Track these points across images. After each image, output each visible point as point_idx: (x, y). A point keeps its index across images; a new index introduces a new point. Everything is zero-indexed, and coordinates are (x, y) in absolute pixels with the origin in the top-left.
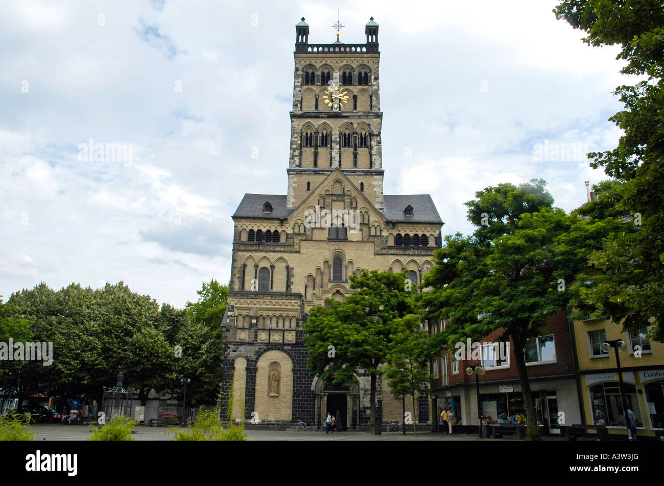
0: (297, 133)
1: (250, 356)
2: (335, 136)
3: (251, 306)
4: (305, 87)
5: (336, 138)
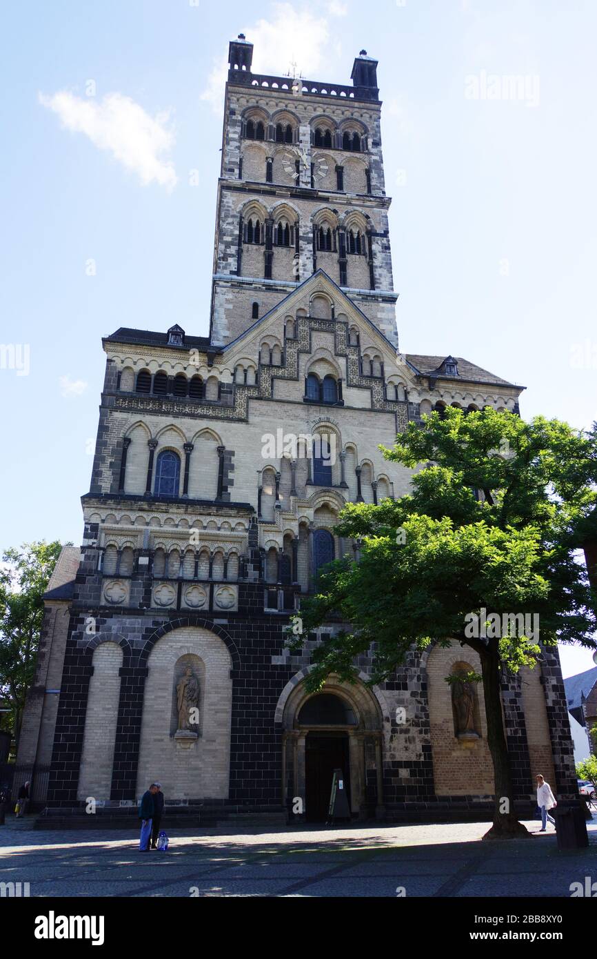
0: (233, 216)
1: (132, 642)
2: (306, 228)
3: (137, 526)
4: (248, 142)
5: (308, 233)
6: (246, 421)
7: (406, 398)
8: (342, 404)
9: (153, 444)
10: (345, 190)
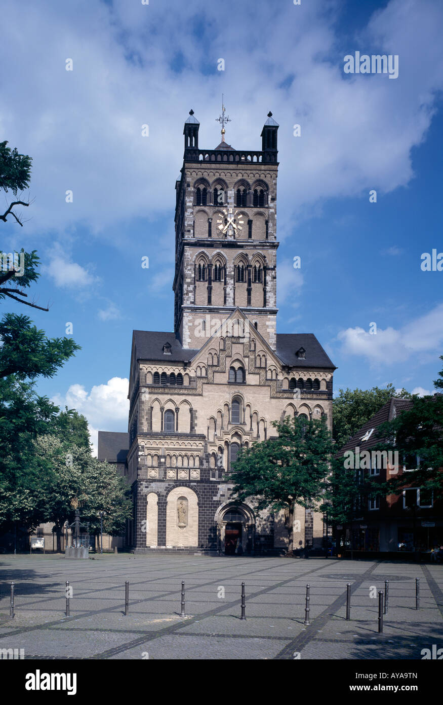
0: (191, 265)
1: (161, 492)
2: (230, 270)
3: (159, 446)
4: (198, 208)
5: (231, 272)
6: (201, 395)
7: (276, 377)
8: (246, 383)
9: (162, 409)
10: (253, 238)
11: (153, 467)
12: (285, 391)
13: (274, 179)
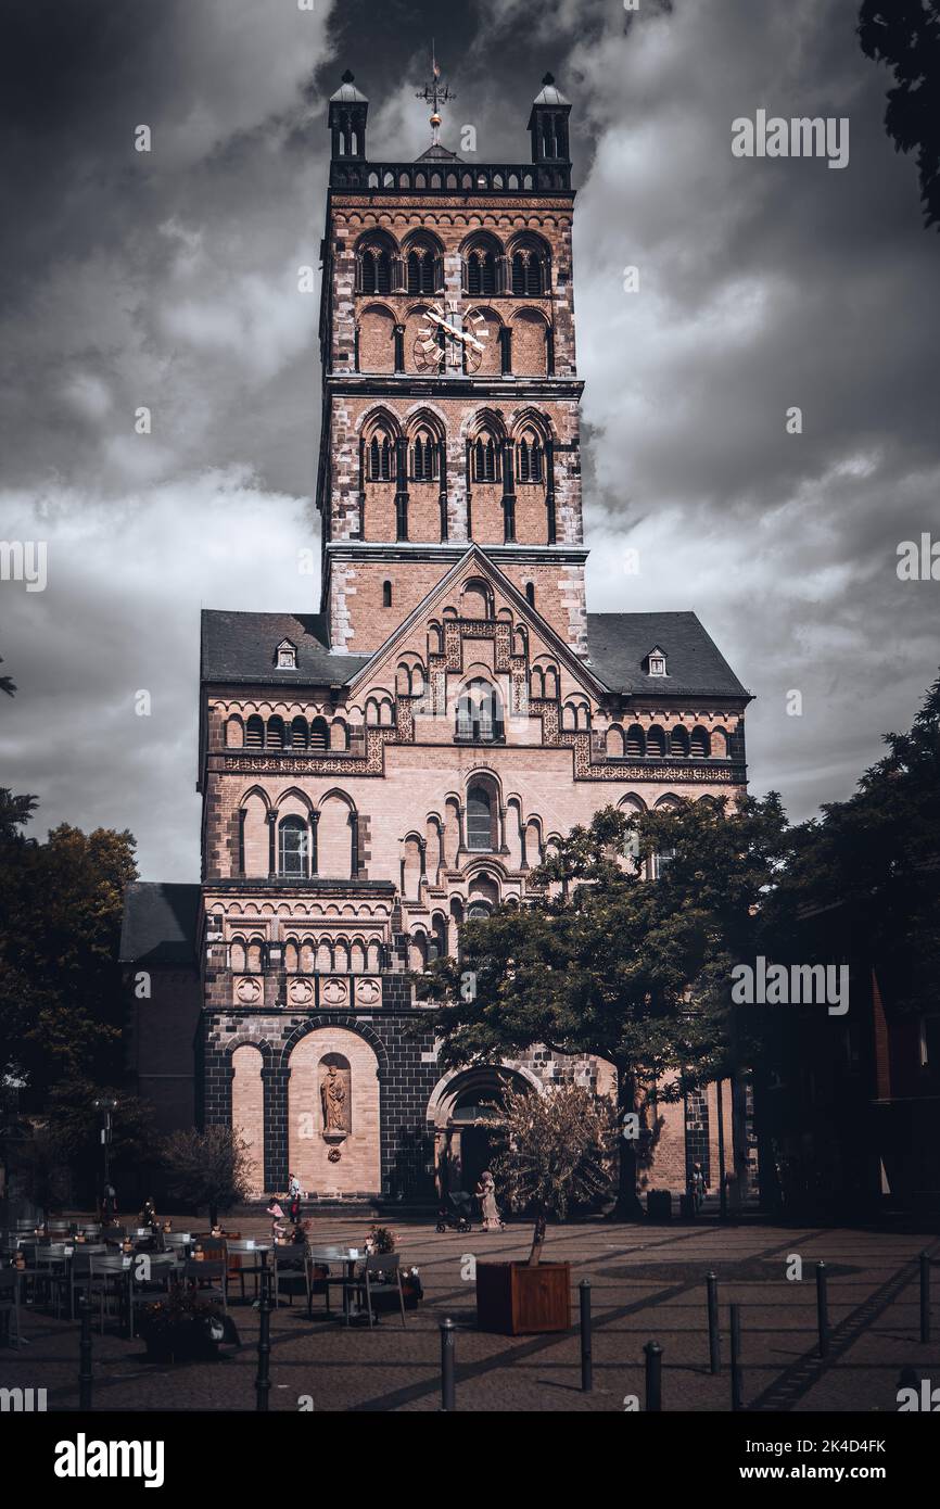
0: (351, 440)
1: (271, 1042)
2: (455, 450)
3: (264, 915)
4: (366, 300)
5: (458, 457)
6: (382, 776)
7: (589, 724)
8: (504, 740)
9: (271, 815)
10: (515, 370)
11: (248, 975)
12: (613, 763)
13: (564, 230)
